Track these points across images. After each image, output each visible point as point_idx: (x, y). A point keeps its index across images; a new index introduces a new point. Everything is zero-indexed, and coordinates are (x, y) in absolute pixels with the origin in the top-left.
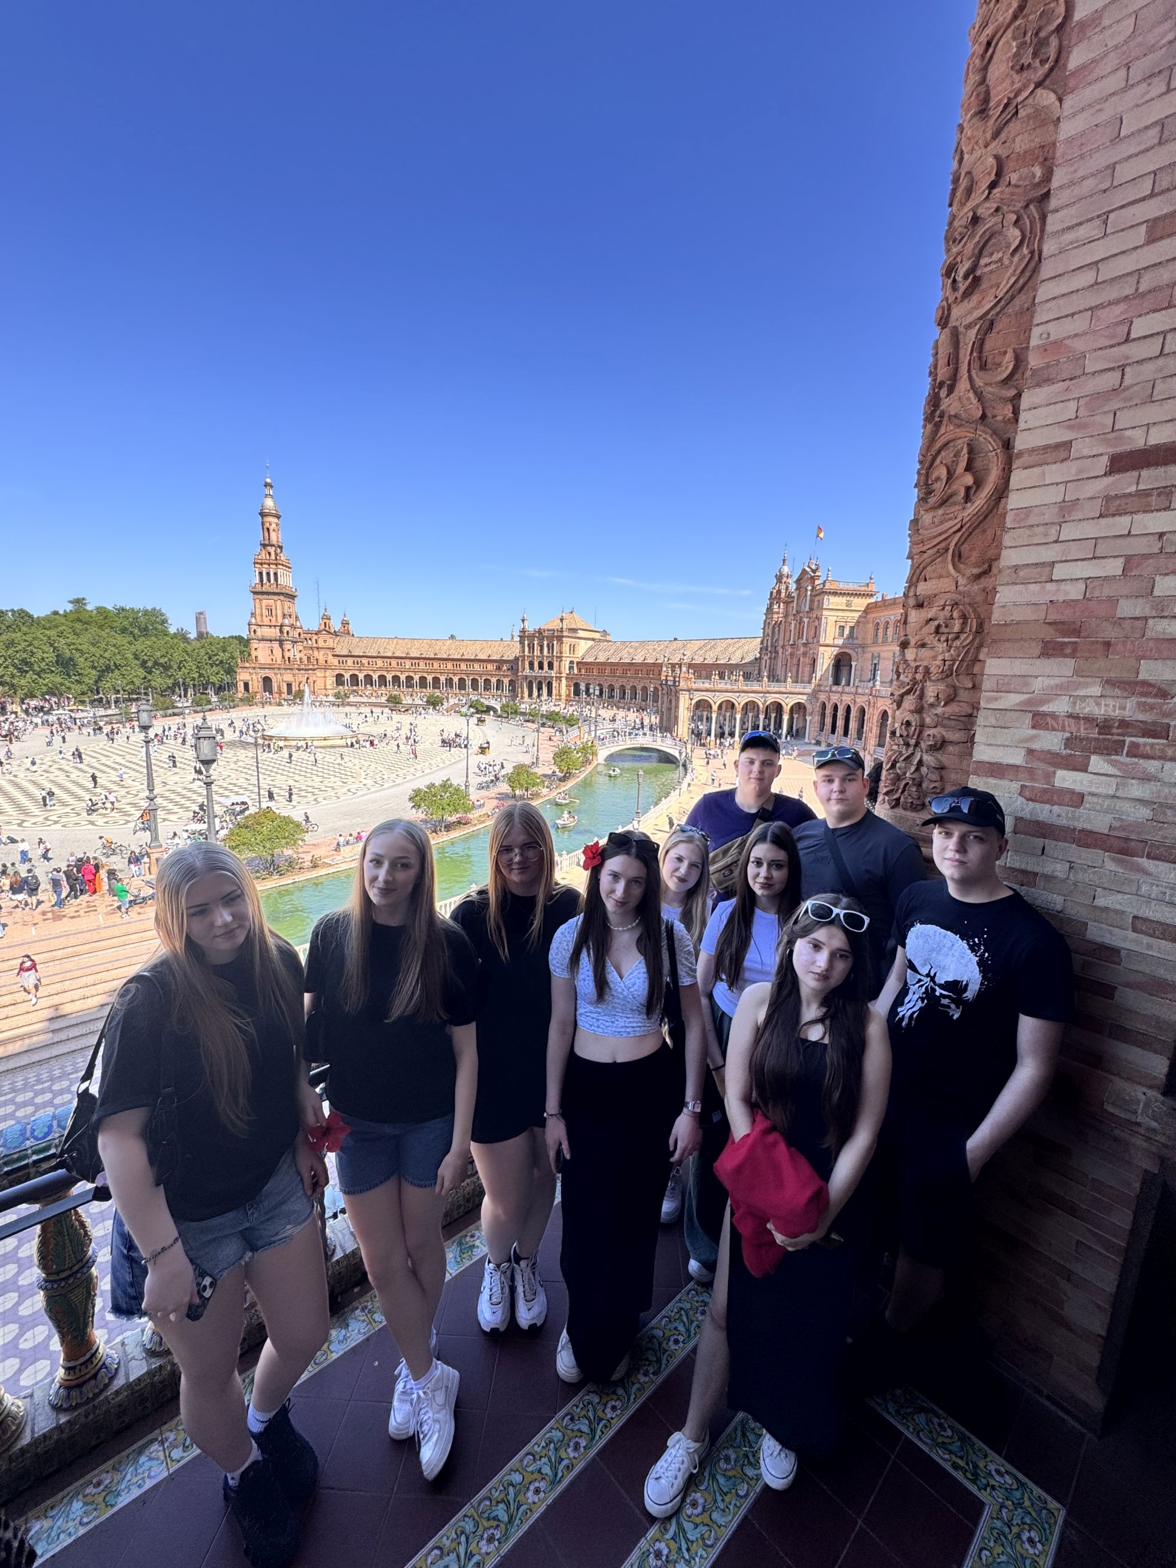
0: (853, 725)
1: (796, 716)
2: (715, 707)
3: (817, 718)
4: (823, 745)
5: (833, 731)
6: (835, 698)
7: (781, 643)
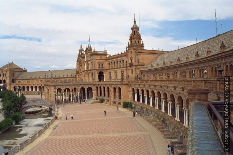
0: (106, 93)
1: (89, 92)
2: (63, 91)
3: (96, 92)
4: (99, 99)
5: (101, 95)
6: (100, 85)
7: (82, 70)
